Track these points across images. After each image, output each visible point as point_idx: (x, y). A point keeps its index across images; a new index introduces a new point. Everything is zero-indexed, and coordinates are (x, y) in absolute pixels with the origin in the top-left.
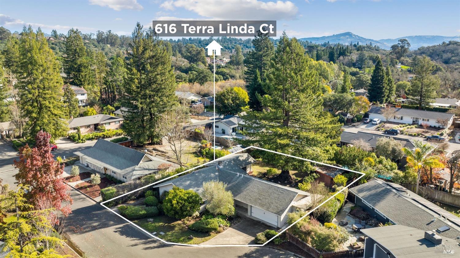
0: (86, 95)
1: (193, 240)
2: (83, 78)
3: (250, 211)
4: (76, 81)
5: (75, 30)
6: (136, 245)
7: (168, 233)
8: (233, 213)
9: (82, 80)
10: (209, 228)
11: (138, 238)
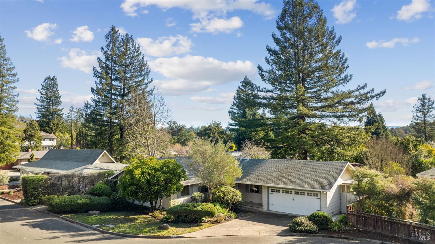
0: (55, 141)
1: (169, 230)
2: (54, 126)
3: (266, 202)
4: (47, 128)
5: (52, 77)
7: (121, 225)
8: (240, 199)
9: (54, 128)
10: (199, 211)
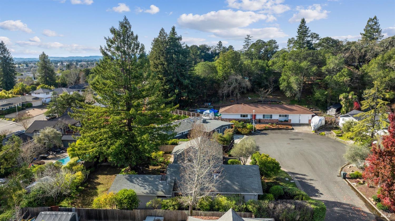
6: (311, 180)
11: (307, 183)
